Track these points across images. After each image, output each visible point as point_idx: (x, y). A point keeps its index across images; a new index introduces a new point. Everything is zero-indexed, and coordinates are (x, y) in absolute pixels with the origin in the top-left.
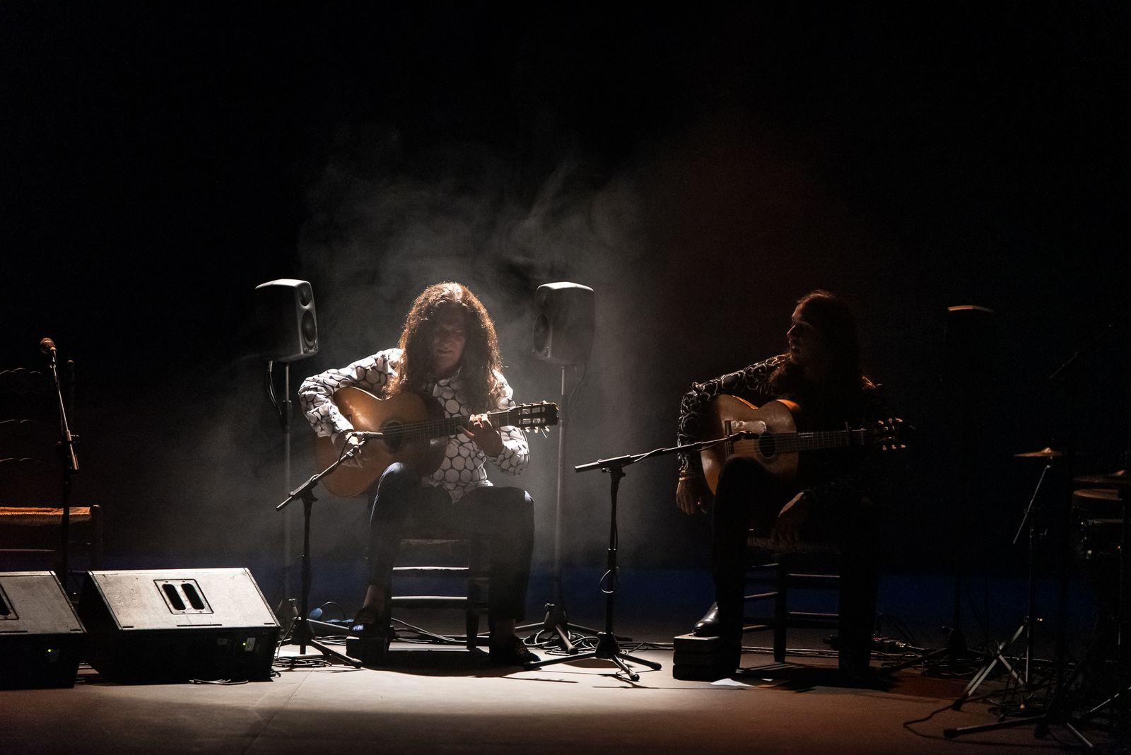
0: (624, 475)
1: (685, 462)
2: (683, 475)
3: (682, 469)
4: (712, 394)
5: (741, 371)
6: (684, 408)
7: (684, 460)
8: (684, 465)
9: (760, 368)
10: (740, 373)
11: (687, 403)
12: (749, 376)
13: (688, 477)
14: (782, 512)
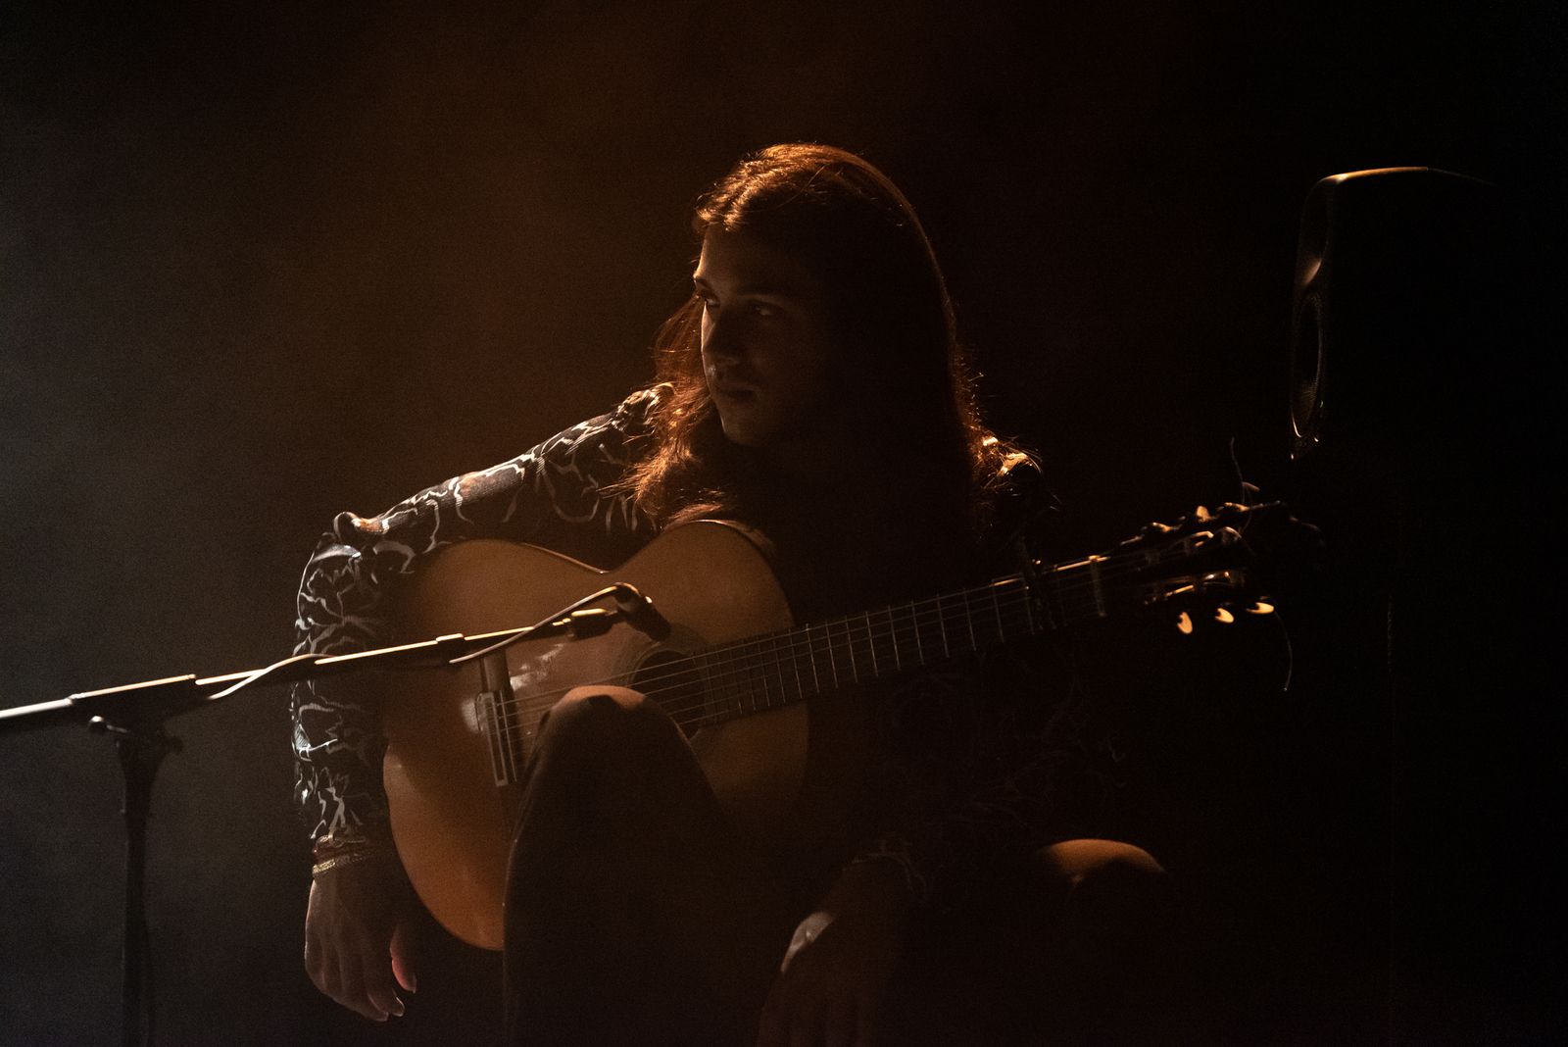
0: (177, 744)
1: (333, 806)
2: (329, 851)
3: (324, 831)
4: (419, 545)
5: (524, 458)
6: (311, 610)
7: (328, 797)
8: (329, 816)
9: (601, 437)
10: (521, 464)
11: (320, 588)
12: (560, 469)
13: (345, 859)
14: (794, 947)
